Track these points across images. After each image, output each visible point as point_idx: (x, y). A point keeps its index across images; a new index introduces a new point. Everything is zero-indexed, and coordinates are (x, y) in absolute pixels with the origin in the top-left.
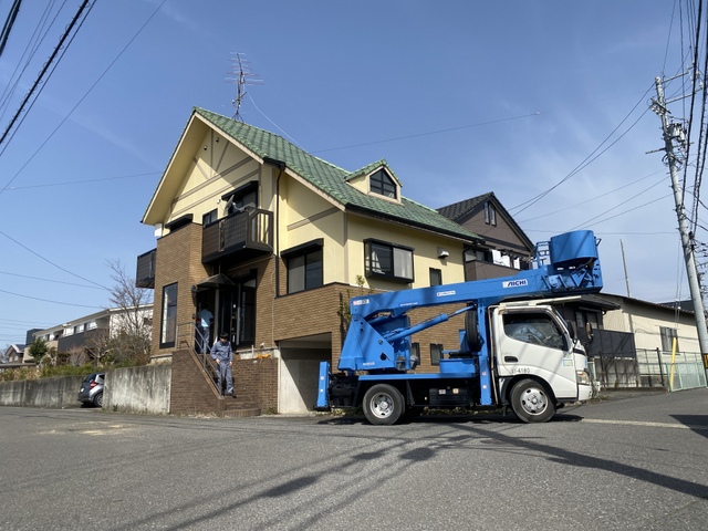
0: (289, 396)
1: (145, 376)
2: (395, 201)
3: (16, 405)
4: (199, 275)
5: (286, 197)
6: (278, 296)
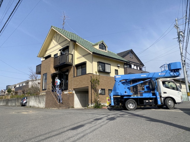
0: (77, 103)
1: (38, 98)
2: (106, 51)
3: (3, 106)
4: (53, 71)
5: (76, 50)
6: (74, 77)
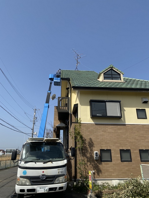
2: (120, 81)
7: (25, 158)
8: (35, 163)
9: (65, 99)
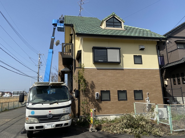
7: (32, 101)
8: (42, 104)
9: (69, 45)
